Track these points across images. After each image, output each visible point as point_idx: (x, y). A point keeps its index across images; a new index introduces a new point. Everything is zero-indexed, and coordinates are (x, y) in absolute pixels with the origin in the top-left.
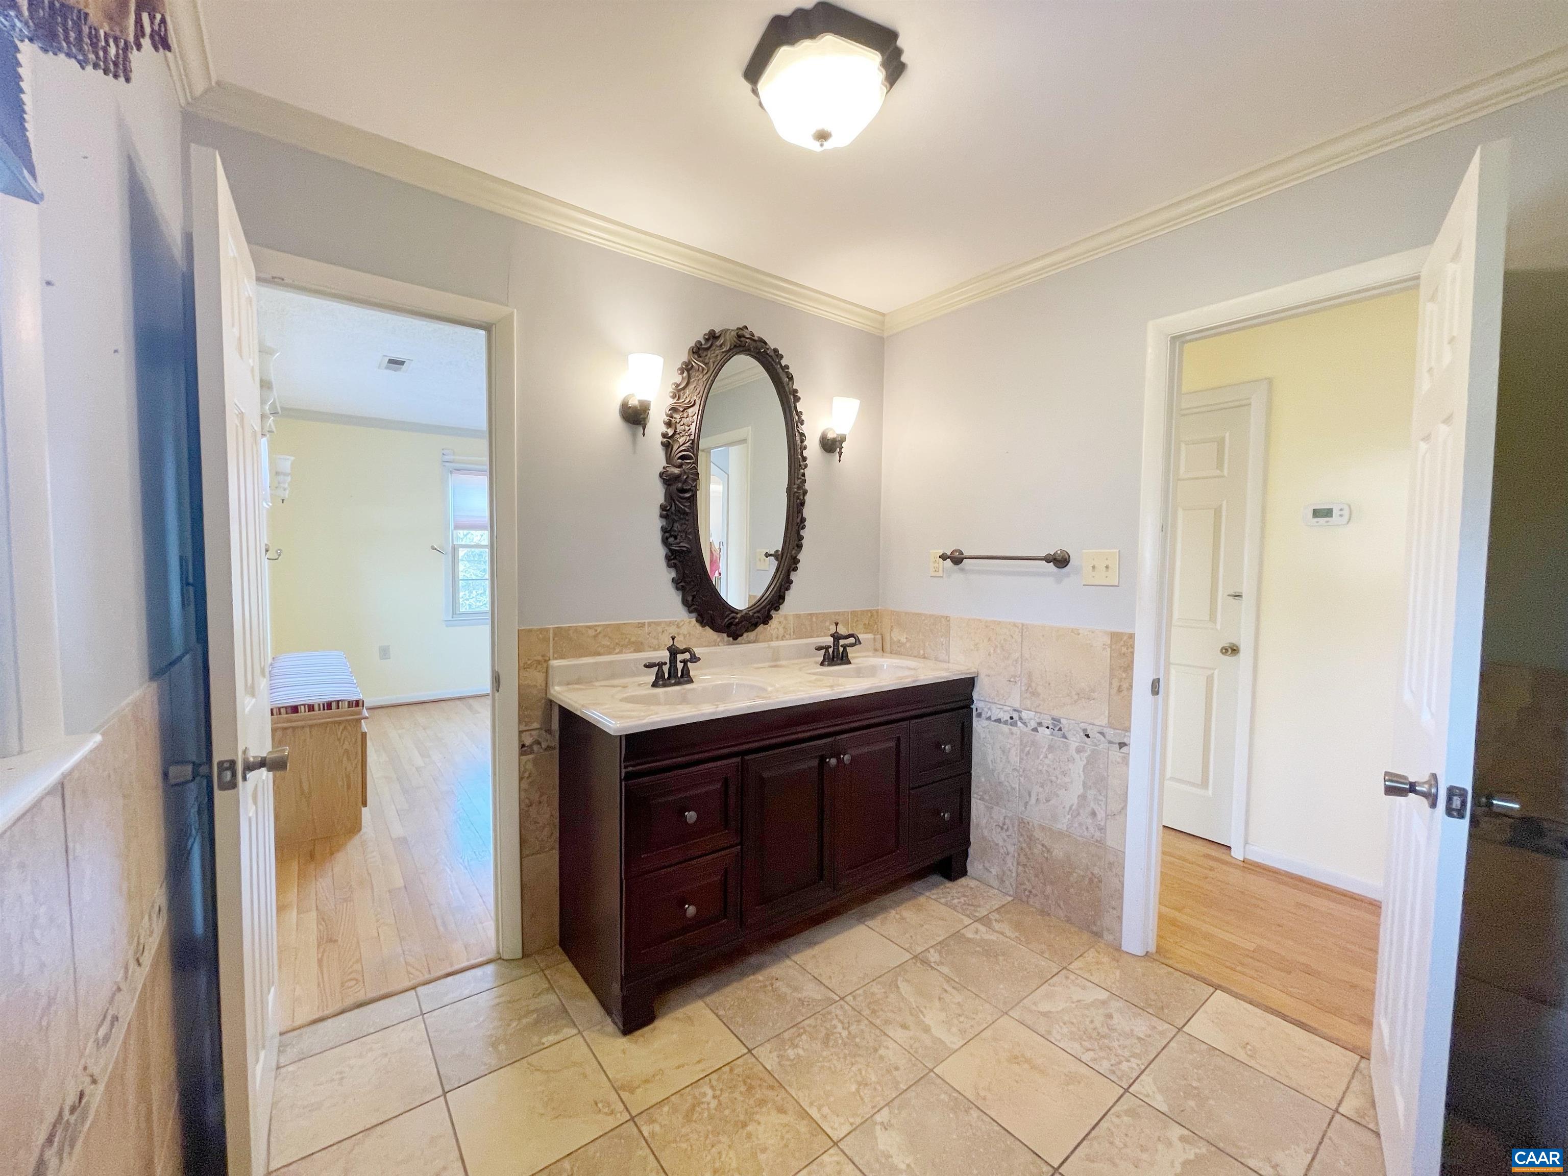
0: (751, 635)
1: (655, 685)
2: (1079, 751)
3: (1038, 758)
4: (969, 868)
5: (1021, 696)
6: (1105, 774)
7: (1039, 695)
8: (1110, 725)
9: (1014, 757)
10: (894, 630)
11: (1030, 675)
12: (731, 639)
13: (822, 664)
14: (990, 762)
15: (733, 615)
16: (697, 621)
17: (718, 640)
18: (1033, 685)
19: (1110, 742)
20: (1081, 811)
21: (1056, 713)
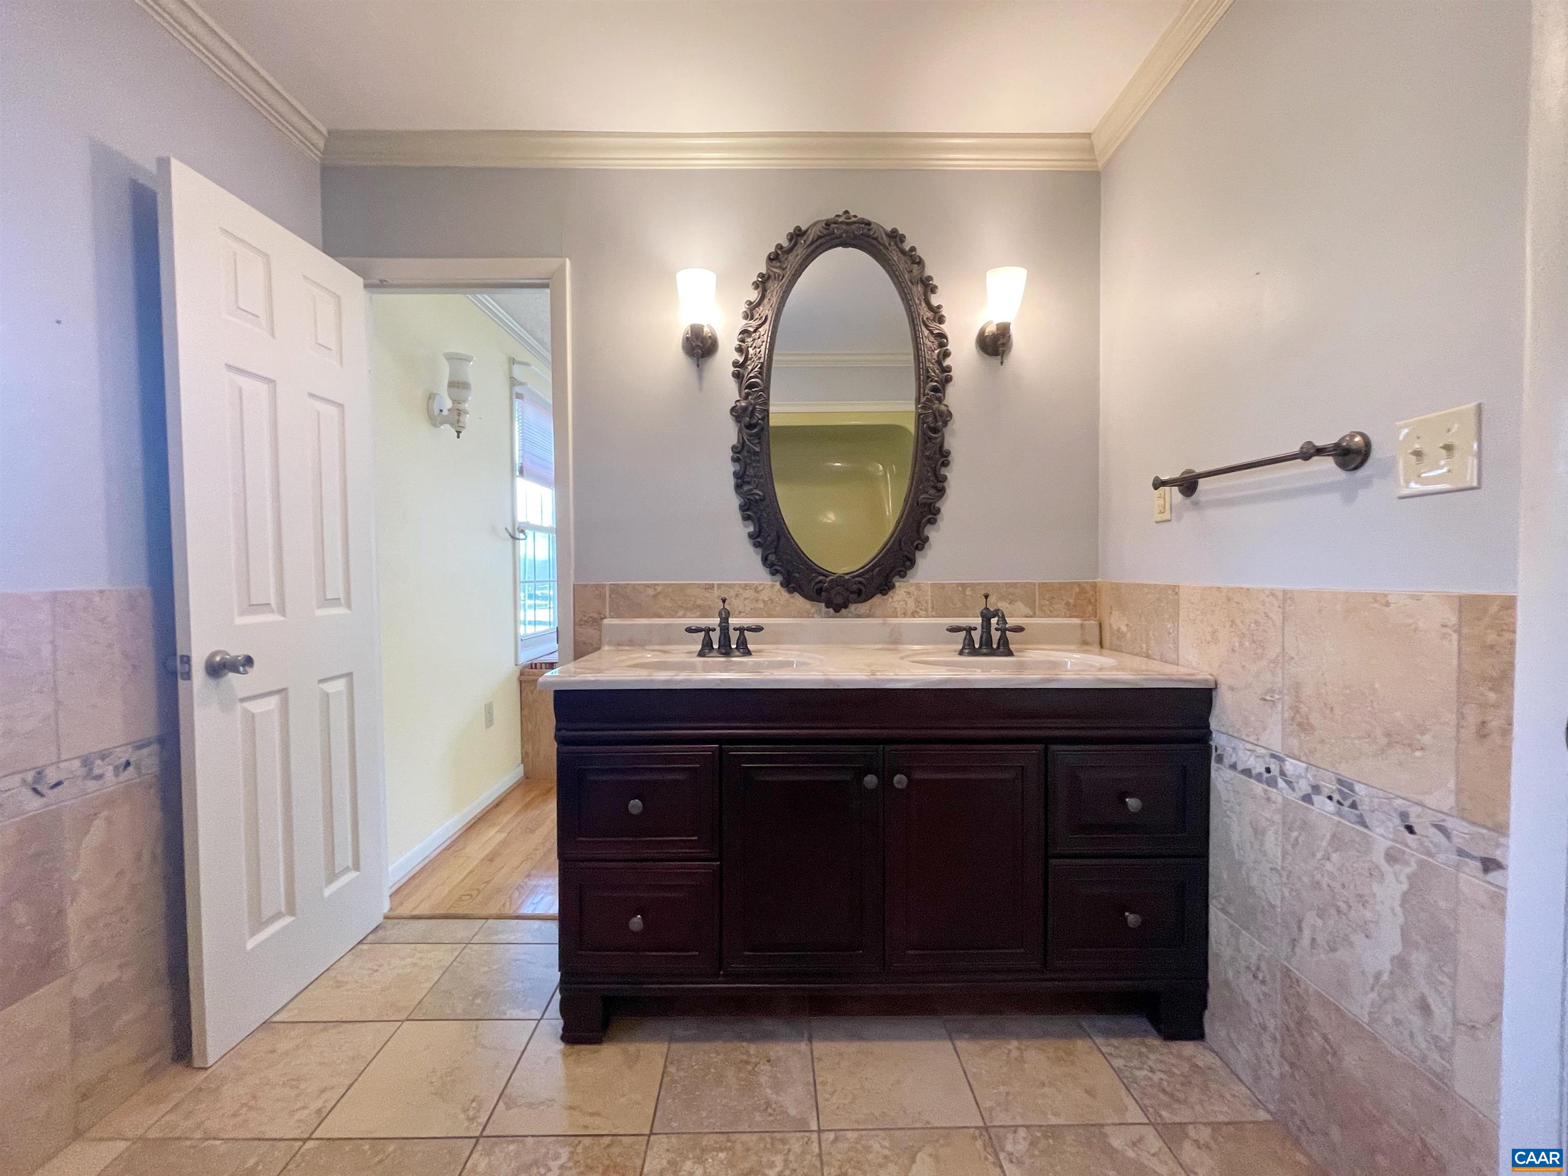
0: (863, 607)
1: (701, 654)
2: (1392, 857)
3: (1314, 855)
4: (1207, 1029)
5: (1283, 729)
6: (1452, 926)
7: (1313, 728)
8: (1462, 813)
9: (1272, 843)
10: (1114, 612)
11: (1297, 687)
12: (831, 610)
13: (961, 653)
14: (1235, 847)
15: (821, 578)
16: (782, 585)
17: (813, 610)
18: (1304, 709)
19: (1461, 853)
20: (1398, 991)
21: (1346, 771)
